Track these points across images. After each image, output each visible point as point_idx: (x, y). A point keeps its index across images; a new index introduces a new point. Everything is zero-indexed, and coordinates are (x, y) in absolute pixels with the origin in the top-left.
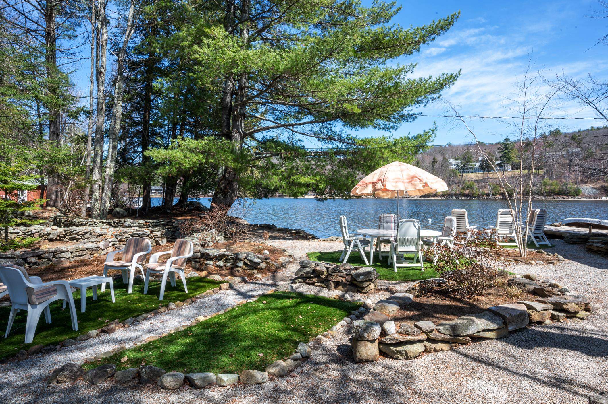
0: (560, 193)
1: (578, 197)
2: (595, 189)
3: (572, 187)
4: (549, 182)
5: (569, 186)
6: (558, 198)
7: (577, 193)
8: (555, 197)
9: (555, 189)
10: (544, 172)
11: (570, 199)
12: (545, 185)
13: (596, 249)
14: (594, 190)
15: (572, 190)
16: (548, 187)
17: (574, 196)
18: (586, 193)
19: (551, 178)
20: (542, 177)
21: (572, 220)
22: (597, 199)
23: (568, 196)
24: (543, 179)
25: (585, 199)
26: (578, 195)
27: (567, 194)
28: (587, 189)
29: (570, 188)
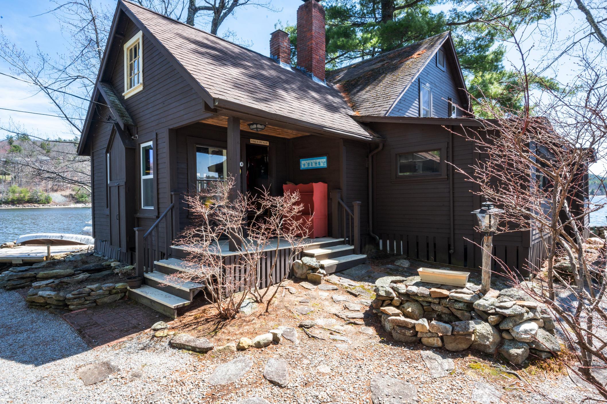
0: (30, 201)
1: (48, 205)
2: (65, 196)
3: (43, 195)
4: (18, 189)
5: (39, 194)
6: (28, 206)
7: (47, 201)
8: (26, 205)
9: (24, 197)
10: (12, 178)
11: (41, 206)
12: (14, 192)
13: (42, 301)
14: (64, 198)
15: (43, 198)
16: (17, 195)
17: (45, 204)
18: (57, 201)
19: (20, 185)
20: (10, 183)
21: (29, 237)
22: (66, 207)
23: (39, 204)
24: (11, 186)
25: (55, 207)
26: (48, 203)
27: (38, 202)
28: (57, 197)
29: (41, 195)
